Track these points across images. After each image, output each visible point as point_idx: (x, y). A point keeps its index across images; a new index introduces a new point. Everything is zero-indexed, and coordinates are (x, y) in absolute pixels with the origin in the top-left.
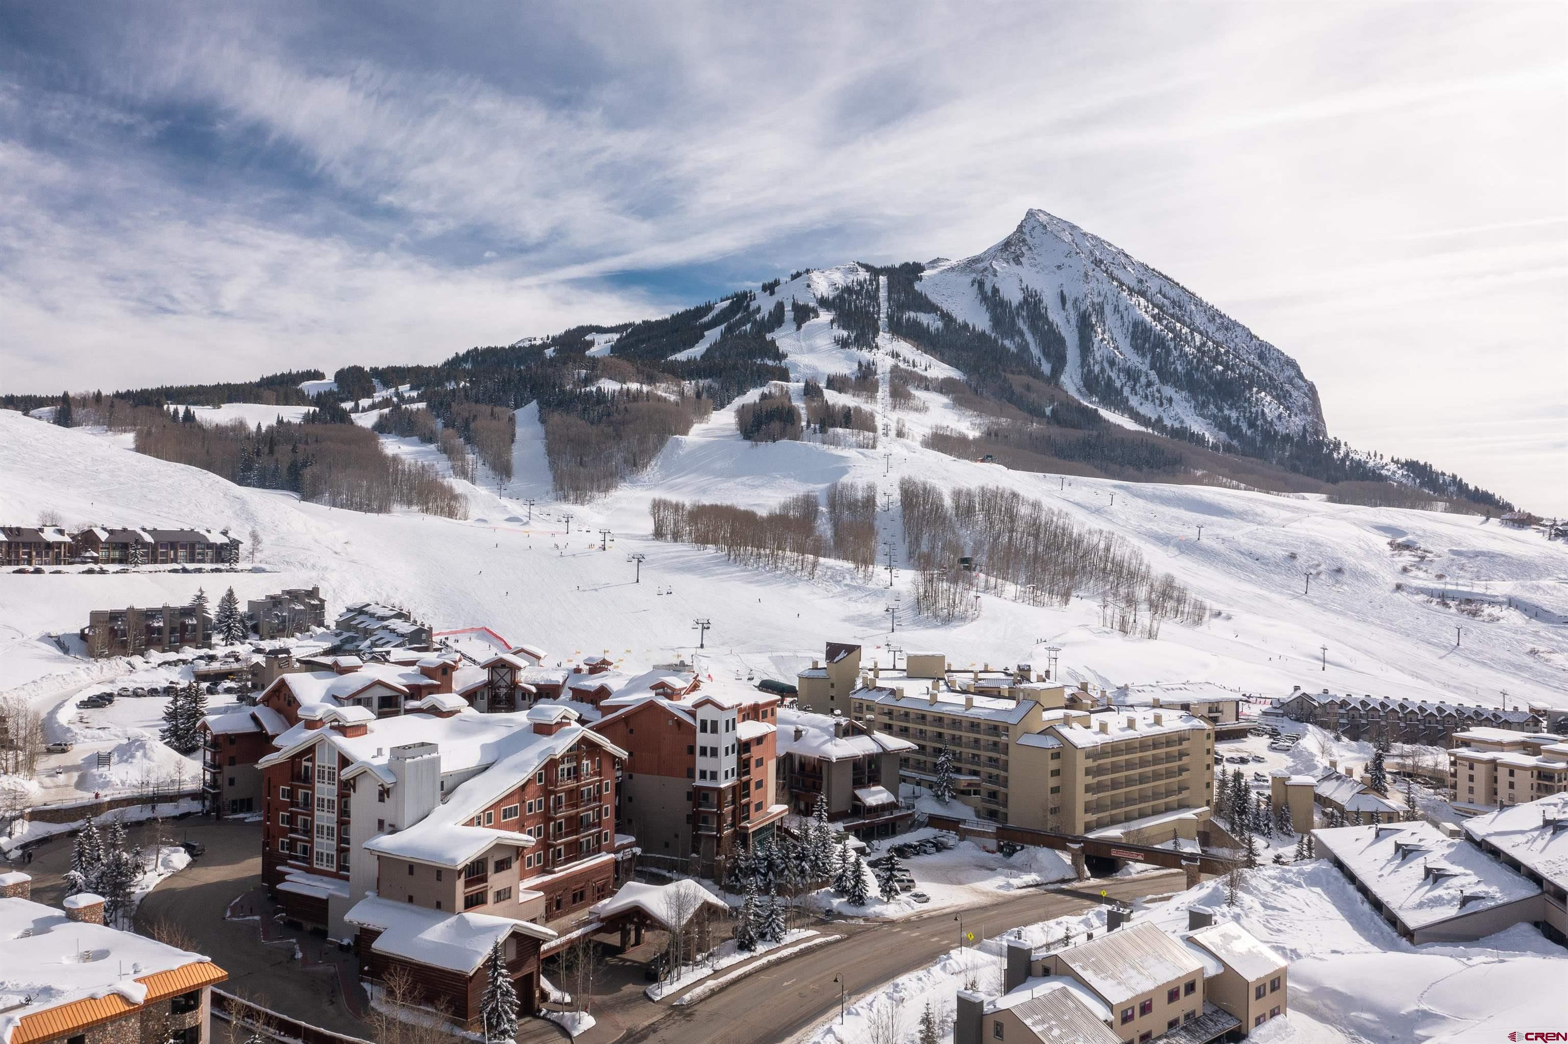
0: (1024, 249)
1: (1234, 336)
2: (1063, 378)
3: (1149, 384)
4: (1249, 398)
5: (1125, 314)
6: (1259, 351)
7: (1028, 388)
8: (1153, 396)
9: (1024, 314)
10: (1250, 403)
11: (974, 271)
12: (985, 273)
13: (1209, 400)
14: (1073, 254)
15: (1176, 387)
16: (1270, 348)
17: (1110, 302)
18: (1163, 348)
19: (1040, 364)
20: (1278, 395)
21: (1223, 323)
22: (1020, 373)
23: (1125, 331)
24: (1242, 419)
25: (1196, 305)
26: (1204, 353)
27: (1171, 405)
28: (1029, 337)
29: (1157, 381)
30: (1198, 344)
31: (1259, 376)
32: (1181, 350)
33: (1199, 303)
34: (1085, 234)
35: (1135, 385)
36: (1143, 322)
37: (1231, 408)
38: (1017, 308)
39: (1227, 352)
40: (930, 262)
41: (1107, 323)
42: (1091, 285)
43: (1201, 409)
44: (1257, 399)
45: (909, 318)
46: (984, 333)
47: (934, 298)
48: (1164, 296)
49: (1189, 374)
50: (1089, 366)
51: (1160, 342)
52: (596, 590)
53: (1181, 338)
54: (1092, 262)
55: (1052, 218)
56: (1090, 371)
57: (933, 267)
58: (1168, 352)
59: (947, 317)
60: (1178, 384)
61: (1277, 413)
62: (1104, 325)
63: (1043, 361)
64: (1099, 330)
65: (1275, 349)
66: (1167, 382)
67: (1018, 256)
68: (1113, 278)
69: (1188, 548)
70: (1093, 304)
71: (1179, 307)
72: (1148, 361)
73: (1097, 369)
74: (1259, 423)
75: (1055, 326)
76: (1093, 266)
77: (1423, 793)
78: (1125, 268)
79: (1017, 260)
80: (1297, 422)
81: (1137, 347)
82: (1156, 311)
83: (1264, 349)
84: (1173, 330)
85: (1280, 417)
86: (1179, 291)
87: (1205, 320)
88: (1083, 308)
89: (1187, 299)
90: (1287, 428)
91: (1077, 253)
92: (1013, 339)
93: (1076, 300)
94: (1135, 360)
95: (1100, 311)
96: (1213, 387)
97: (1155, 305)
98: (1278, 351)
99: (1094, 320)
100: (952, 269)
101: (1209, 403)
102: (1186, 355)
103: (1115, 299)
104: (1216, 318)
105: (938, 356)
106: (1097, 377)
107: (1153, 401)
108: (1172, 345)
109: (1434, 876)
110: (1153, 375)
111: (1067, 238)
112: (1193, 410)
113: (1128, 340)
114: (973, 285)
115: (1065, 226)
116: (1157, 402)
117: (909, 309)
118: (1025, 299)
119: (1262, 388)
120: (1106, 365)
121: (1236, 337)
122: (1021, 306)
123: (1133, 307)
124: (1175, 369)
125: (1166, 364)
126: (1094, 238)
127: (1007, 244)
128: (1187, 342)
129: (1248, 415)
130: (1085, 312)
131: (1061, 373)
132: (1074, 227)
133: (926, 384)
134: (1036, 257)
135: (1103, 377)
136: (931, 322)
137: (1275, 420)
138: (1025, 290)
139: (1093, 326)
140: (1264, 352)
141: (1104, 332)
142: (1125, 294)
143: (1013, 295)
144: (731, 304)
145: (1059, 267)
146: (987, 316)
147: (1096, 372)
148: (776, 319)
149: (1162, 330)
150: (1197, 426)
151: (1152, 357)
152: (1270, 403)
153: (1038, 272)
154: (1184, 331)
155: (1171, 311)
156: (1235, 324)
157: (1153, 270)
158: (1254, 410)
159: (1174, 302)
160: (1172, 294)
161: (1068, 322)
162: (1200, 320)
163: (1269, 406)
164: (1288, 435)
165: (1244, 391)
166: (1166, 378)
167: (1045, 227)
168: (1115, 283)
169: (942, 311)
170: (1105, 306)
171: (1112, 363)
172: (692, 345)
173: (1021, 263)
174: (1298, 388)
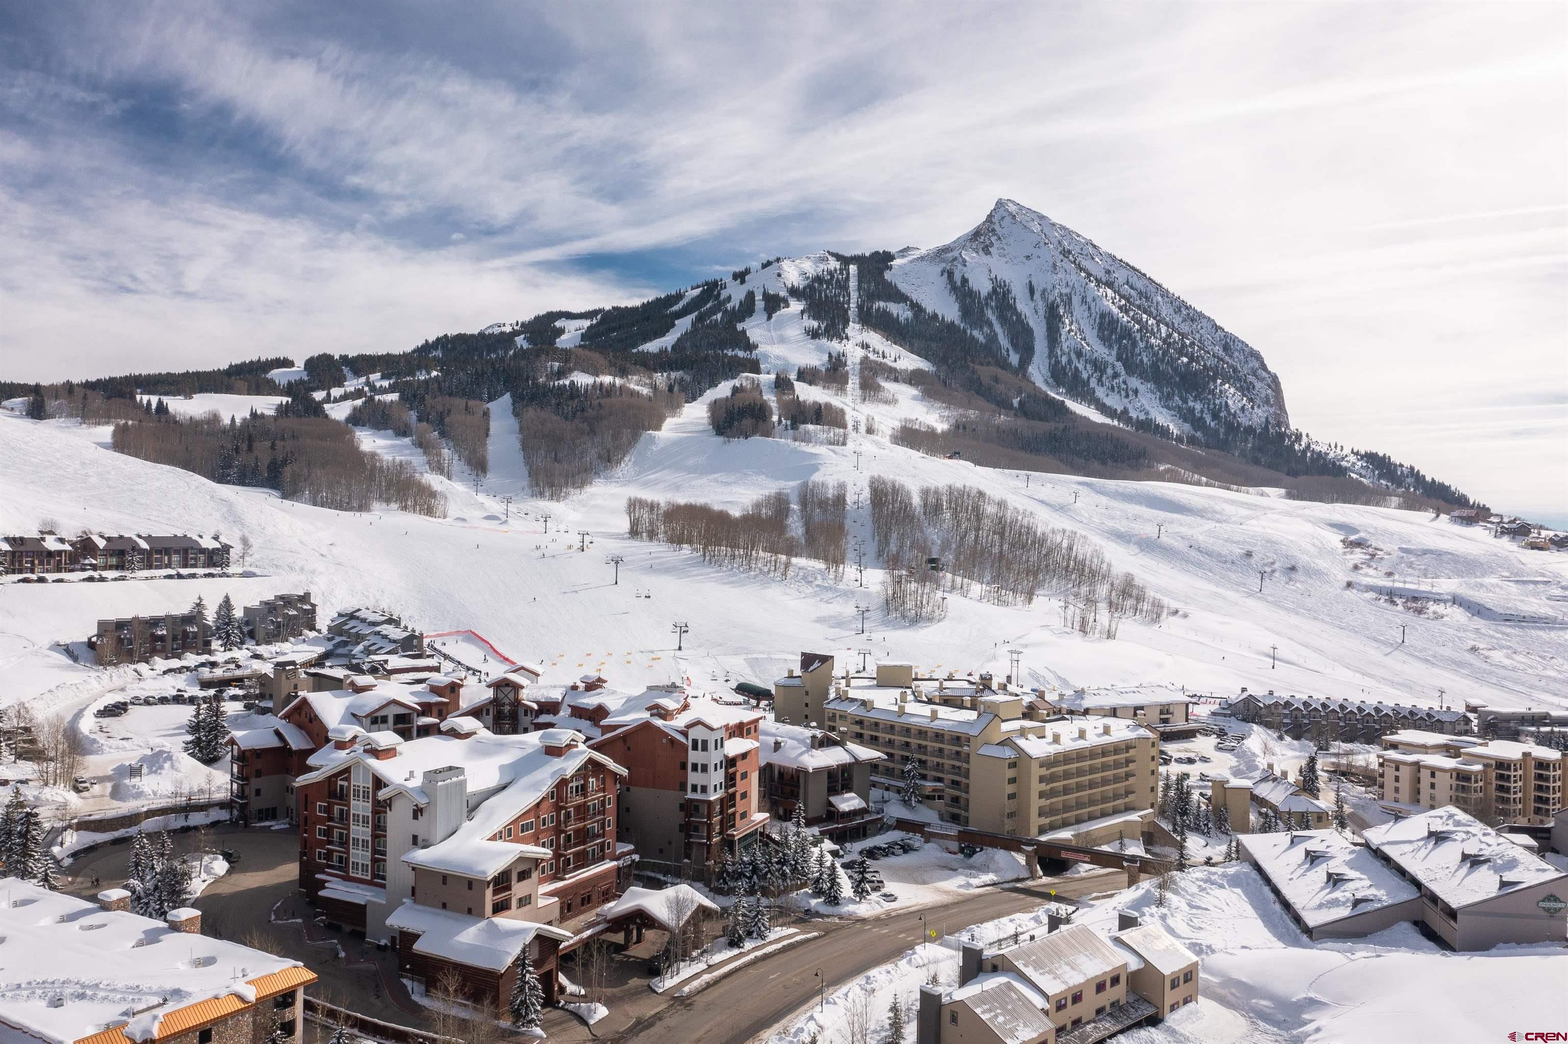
0: (993, 239)
1: (1199, 327)
2: (1030, 369)
3: (1116, 375)
4: (1213, 390)
5: (1092, 305)
6: (1223, 342)
7: (996, 380)
8: (1119, 387)
9: (993, 304)
10: (1214, 395)
11: (944, 261)
12: (955, 263)
13: (1174, 391)
14: (1042, 244)
15: (1141, 378)
16: (1235, 339)
17: (1078, 293)
18: (1129, 339)
19: (1008, 355)
20: (1241, 386)
21: (1188, 314)
22: (988, 364)
23: (1092, 322)
24: (1206, 411)
25: (1162, 296)
26: (1169, 344)
27: (1136, 396)
28: (998, 328)
29: (1123, 373)
30: (1164, 335)
31: (1223, 367)
32: (1147, 342)
33: (1166, 294)
34: (1054, 225)
35: (1101, 377)
36: (1110, 313)
37: (1195, 400)
38: (986, 299)
39: (1192, 344)
40: (900, 251)
41: (1075, 314)
42: (1059, 276)
43: (1166, 401)
44: (1221, 391)
45: (879, 308)
46: (953, 323)
47: (903, 287)
48: (1132, 287)
49: (1154, 365)
50: (1057, 357)
51: (1127, 333)
52: (576, 592)
53: (1147, 329)
54: (1061, 253)
55: (1021, 208)
56: (1057, 362)
57: (903, 256)
58: (1134, 344)
59: (917, 308)
60: (1144, 376)
61: (1240, 405)
62: (1072, 316)
63: (1011, 352)
64: (1067, 321)
65: (1239, 341)
66: (1133, 374)
67: (987, 246)
68: (1081, 269)
69: (1148, 546)
70: (1061, 294)
71: (1146, 298)
72: (1114, 353)
73: (1064, 360)
74: (1222, 414)
75: (1023, 317)
76: (1061, 257)
77: (1355, 791)
78: (1093, 259)
79: (987, 250)
80: (1260, 414)
81: (1104, 339)
82: (1123, 302)
83: (1228, 340)
84: (1139, 322)
85: (1243, 409)
86: (1146, 282)
87: (1171, 311)
88: (1051, 298)
89: (1154, 290)
90: (1250, 420)
91: (1046, 244)
92: (981, 330)
93: (1044, 291)
94: (1101, 351)
95: (1068, 301)
96: (1178, 379)
97: (1122, 297)
98: (1243, 342)
99: (1061, 311)
100: (922, 258)
101: (1173, 395)
102: (1152, 346)
103: (1082, 290)
104: (1182, 309)
105: (907, 347)
106: (1064, 368)
107: (1119, 392)
108: (1138, 336)
109: (1335, 880)
110: (1119, 366)
111: (1036, 227)
112: (1158, 401)
113: (1095, 331)
114: (942, 275)
115: (1033, 215)
116: (1123, 393)
117: (879, 300)
118: (994, 290)
119: (1226, 380)
120: (1073, 356)
121: (1202, 328)
122: (989, 296)
123: (1101, 298)
124: (1141, 361)
125: (1132, 355)
126: (1063, 228)
127: (976, 234)
128: (1153, 334)
129: (1212, 406)
130: (1053, 302)
131: (1029, 364)
132: (1042, 217)
133: (895, 375)
134: (1005, 247)
135: (1070, 368)
136: (901, 312)
137: (1238, 412)
138: (994, 280)
139: (1061, 317)
140: (1229, 343)
141: (1071, 323)
142: (1093, 285)
143: (982, 285)
144: (702, 292)
145: (1028, 257)
146: (957, 306)
147: (1063, 363)
148: (747, 308)
149: (1128, 322)
150: (1163, 418)
151: (1119, 349)
152: (1233, 395)
153: (1006, 263)
154: (1150, 323)
155: (1138, 302)
156: (1201, 315)
157: (1121, 261)
158: (1217, 402)
159: (1140, 293)
160: (1139, 285)
161: (1036, 312)
162: (1166, 311)
163: (1233, 397)
164: (1251, 427)
165: (1208, 383)
166: (1132, 367)
167: (1014, 217)
168: (1083, 274)
169: (912, 301)
170: (1073, 297)
171: (1079, 354)
172: (663, 335)
173: (990, 253)
174: (1262, 380)
